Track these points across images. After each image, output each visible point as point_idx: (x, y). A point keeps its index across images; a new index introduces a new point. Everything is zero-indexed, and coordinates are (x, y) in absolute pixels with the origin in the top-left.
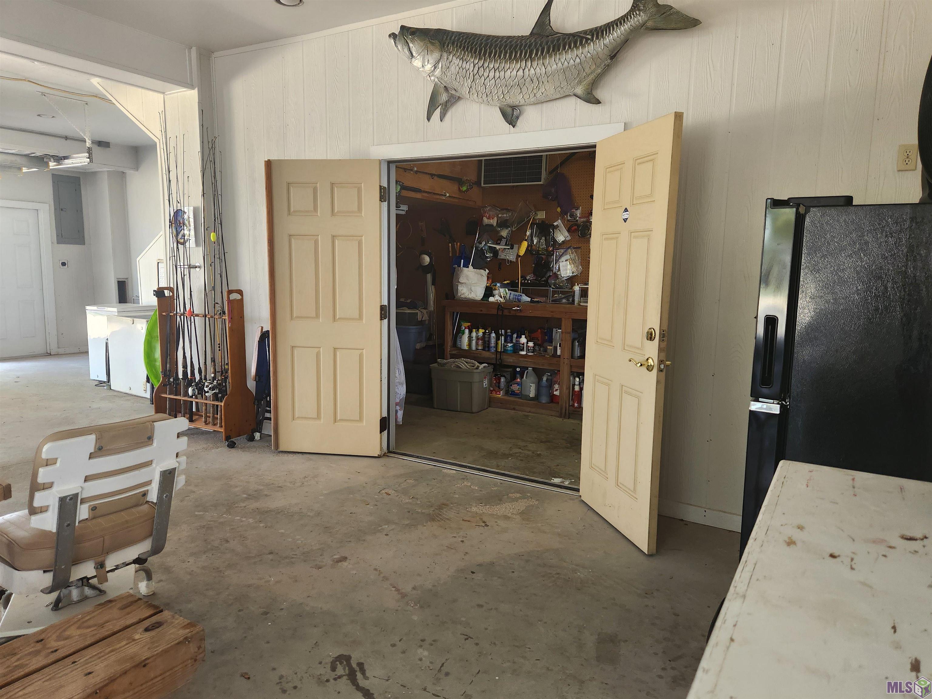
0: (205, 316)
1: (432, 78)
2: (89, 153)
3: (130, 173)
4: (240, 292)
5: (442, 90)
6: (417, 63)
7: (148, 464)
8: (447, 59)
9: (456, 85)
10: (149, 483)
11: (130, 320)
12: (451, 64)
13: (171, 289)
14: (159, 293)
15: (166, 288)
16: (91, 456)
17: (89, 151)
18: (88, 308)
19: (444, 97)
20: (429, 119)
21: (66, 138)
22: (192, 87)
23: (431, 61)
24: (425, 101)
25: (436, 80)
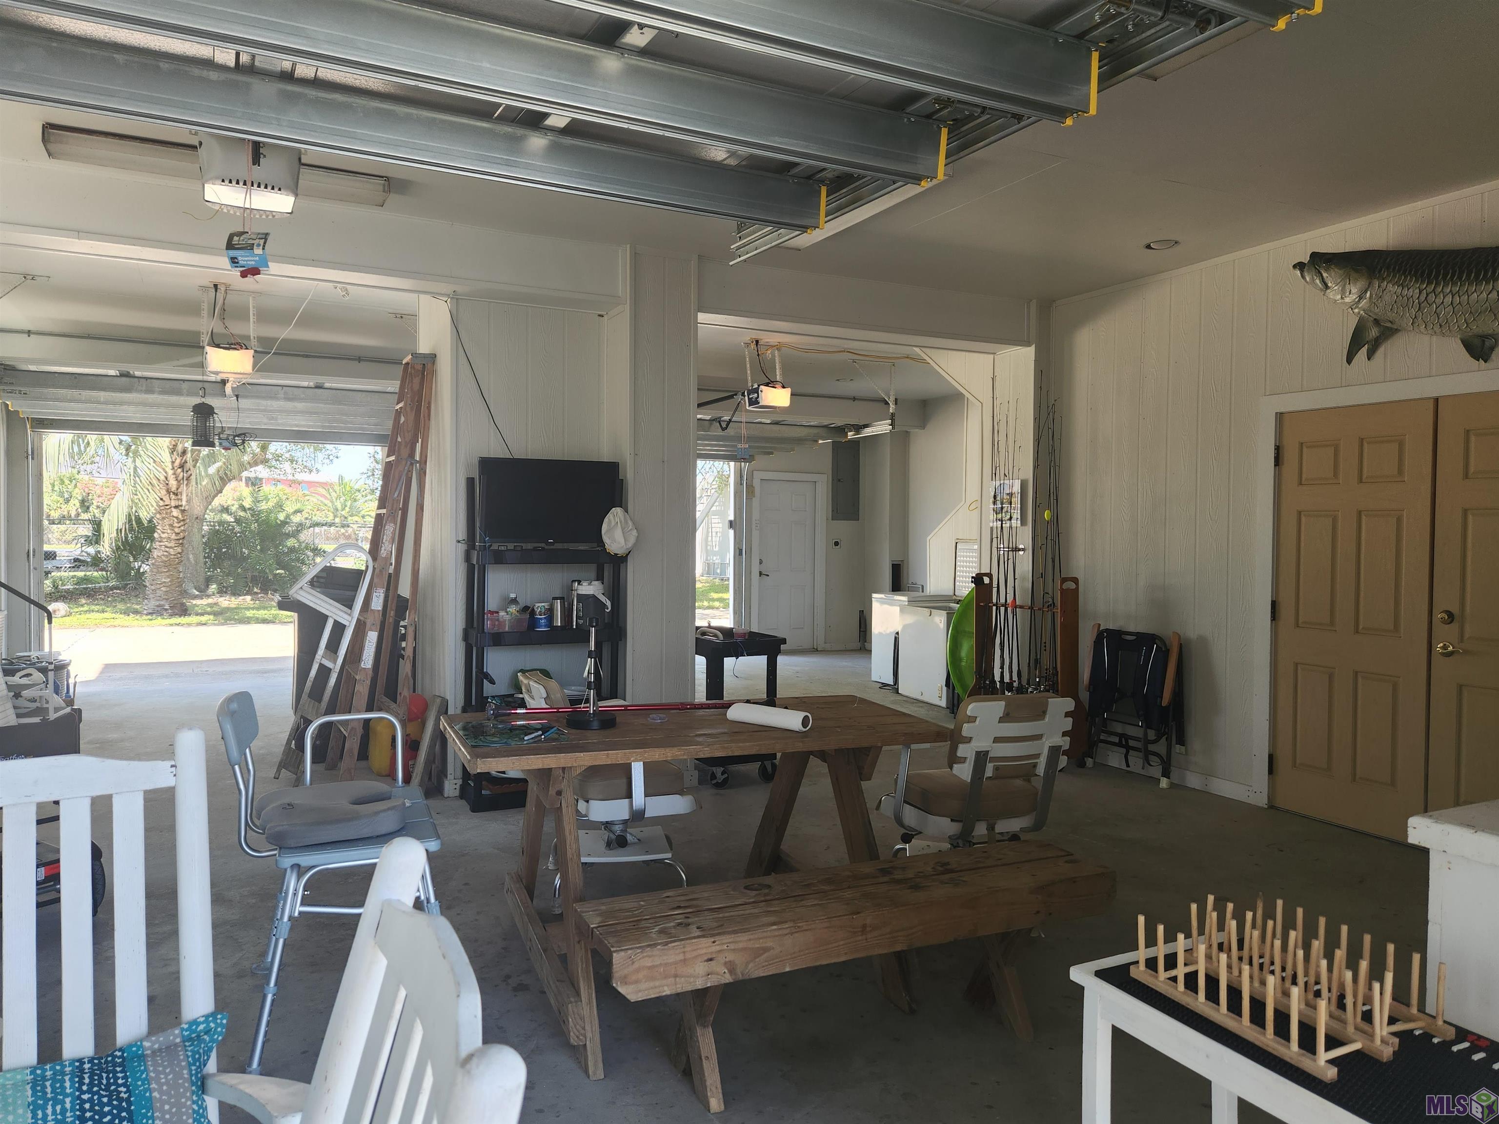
0: (1031, 608)
1: (1356, 311)
2: (892, 420)
3: (915, 431)
4: (1075, 580)
5: (1370, 324)
6: (1334, 294)
7: (1039, 737)
8: (1379, 287)
9: (1391, 316)
10: (1037, 756)
11: (926, 611)
12: (1385, 292)
13: (990, 575)
14: (978, 579)
15: (986, 575)
16: (1001, 720)
17: (892, 417)
18: (874, 595)
19: (1374, 332)
20: (1349, 361)
21: (854, 399)
22: (1028, 344)
23: (1354, 290)
24: (1345, 338)
25: (1362, 312)
